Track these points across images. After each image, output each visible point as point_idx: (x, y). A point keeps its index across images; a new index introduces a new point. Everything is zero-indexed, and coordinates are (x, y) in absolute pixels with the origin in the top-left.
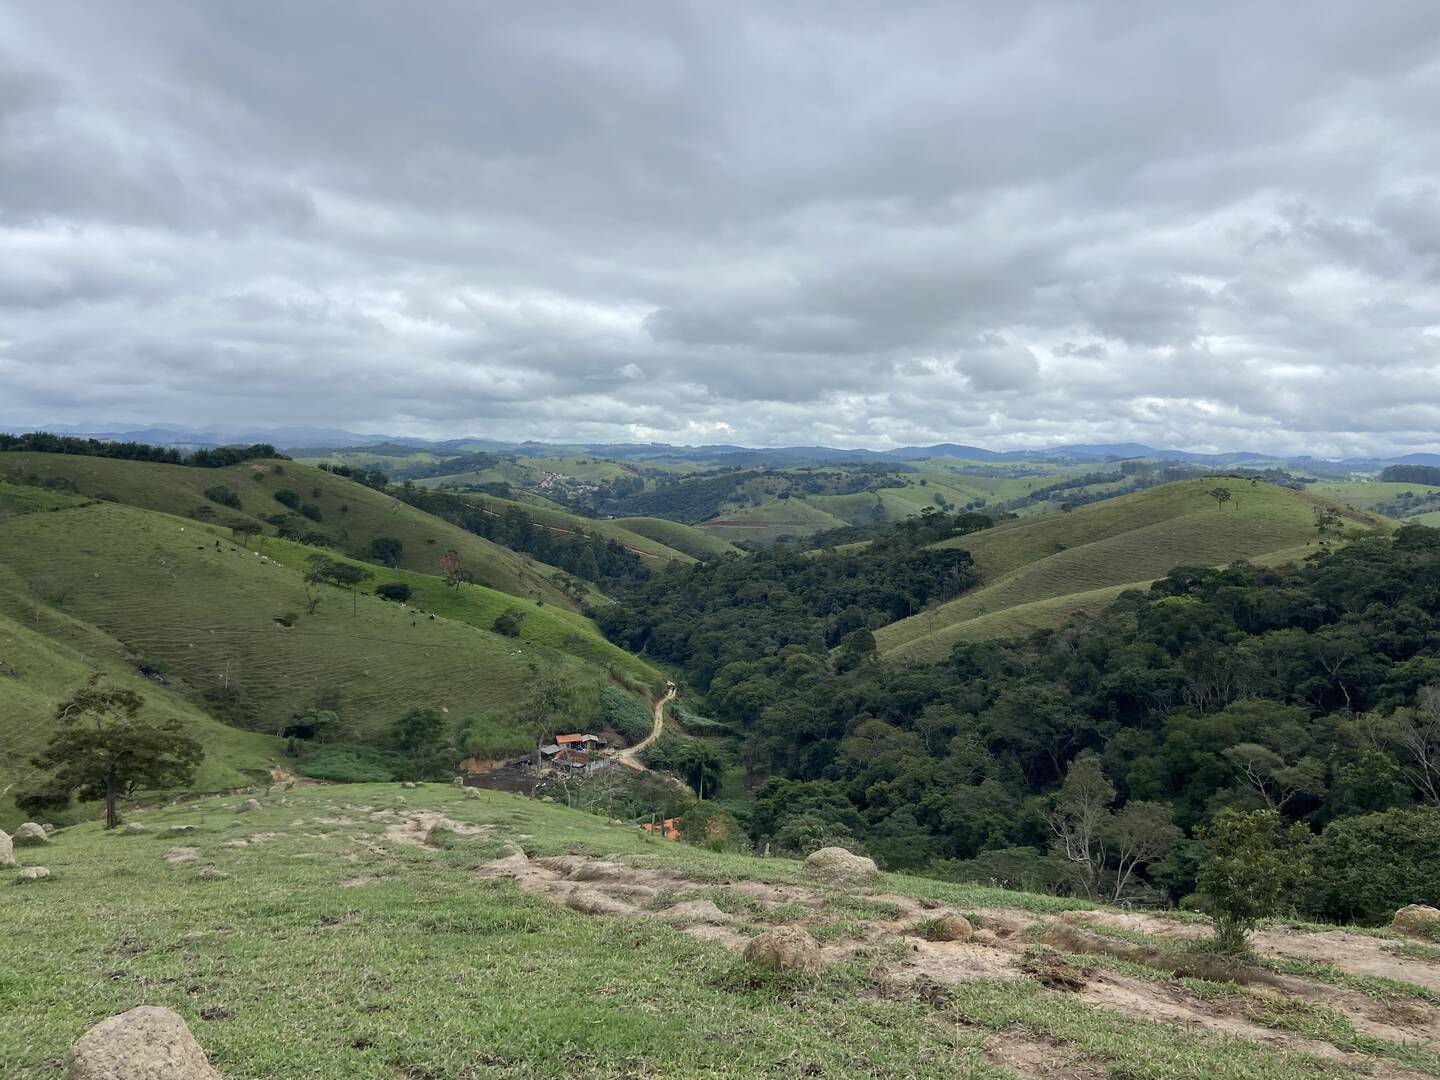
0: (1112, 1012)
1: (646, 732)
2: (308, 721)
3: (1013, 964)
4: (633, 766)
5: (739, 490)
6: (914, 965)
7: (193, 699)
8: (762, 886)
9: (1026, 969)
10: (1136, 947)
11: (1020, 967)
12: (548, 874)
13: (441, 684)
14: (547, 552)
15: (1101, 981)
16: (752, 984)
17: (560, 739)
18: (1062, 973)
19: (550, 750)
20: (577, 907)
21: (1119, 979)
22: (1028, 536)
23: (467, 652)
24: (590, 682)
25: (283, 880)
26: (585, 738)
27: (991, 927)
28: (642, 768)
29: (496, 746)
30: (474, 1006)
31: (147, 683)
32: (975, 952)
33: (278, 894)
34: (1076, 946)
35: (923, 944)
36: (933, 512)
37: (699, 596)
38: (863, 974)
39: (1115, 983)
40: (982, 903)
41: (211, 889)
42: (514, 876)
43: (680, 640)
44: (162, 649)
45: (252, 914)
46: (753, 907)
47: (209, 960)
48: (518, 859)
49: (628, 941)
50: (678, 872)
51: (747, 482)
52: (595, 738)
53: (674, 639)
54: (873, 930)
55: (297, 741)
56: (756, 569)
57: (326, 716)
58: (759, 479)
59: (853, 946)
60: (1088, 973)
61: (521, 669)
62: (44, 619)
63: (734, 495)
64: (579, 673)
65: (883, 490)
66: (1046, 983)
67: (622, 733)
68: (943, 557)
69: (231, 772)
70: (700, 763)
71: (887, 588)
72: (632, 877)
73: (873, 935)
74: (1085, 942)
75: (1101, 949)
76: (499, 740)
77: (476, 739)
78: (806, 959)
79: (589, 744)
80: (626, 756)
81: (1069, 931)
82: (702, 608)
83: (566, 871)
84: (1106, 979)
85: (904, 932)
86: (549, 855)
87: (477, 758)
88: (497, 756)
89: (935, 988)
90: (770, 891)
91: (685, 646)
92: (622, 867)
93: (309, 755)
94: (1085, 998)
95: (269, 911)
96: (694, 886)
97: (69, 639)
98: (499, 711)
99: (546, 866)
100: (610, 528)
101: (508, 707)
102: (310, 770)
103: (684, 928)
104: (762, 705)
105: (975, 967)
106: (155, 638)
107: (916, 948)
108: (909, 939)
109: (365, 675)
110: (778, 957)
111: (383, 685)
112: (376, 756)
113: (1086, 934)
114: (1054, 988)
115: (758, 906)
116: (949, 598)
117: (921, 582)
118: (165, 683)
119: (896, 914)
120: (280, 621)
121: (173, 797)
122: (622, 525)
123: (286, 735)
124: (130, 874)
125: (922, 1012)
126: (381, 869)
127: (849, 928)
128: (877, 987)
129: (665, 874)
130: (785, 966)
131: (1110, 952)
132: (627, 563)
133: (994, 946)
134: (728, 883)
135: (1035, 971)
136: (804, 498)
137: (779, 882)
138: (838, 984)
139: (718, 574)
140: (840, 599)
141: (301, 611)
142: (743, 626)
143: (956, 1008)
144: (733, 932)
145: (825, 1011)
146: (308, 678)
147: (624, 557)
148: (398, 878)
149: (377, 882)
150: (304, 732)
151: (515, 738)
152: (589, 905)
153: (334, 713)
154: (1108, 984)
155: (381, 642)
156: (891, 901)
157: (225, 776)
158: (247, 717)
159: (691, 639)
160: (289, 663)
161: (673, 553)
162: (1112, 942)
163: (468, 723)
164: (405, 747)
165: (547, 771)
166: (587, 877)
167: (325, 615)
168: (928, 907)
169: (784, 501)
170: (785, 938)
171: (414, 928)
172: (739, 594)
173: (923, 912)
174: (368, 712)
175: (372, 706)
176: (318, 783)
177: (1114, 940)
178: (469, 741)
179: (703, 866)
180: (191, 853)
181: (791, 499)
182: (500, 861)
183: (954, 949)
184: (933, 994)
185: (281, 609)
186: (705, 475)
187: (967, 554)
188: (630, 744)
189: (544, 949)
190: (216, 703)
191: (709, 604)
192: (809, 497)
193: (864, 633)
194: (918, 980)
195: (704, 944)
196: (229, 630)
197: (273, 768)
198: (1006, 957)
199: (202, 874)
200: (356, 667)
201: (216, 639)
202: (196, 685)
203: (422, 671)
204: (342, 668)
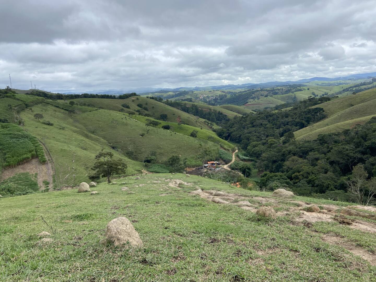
0: (359, 230)
1: (231, 161)
2: (149, 159)
3: (331, 218)
4: (227, 169)
5: (253, 95)
6: (302, 218)
7: (124, 154)
8: (262, 198)
9: (335, 219)
10: (368, 214)
11: (333, 219)
12: (207, 194)
13: (179, 149)
14: (202, 115)
15: (356, 223)
16: (258, 220)
17: (209, 163)
18: (345, 221)
19: (206, 165)
20: (214, 202)
21: (362, 222)
22: (342, 102)
23: (184, 141)
24: (216, 148)
25: (147, 194)
26: (215, 162)
27: (326, 209)
28: (230, 170)
29: (193, 164)
30: (191, 222)
31: (114, 150)
32: (320, 215)
33: (146, 197)
34: (350, 214)
35: (305, 212)
36: (311, 97)
37: (243, 125)
38: (288, 219)
39: (361, 223)
40: (324, 203)
41: (132, 196)
42: (199, 194)
43: (238, 137)
44: (116, 143)
45: (141, 201)
46: (259, 203)
47: (133, 210)
48: (200, 190)
49: (227, 209)
50: (239, 194)
51: (255, 93)
52: (217, 162)
53: (237, 137)
54: (291, 209)
55: (147, 163)
56: (259, 117)
57: (153, 157)
58: (259, 92)
59: (286, 213)
60: (353, 221)
61: (198, 145)
62: (91, 137)
63: (252, 97)
64: (212, 146)
65: (296, 92)
66: (340, 223)
67: (224, 161)
68: (315, 110)
69: (133, 171)
70: (245, 168)
71: (298, 120)
72: (228, 195)
73: (291, 210)
74: (353, 213)
75: (358, 215)
76: (194, 163)
77: (188, 163)
78: (272, 215)
79: (216, 164)
80: (226, 167)
81: (349, 210)
82: (244, 128)
83: (211, 194)
84: (358, 222)
85: (301, 210)
86: (207, 190)
87: (188, 167)
88: (193, 167)
89: (308, 223)
90: (264, 199)
91: (240, 138)
92: (225, 193)
93: (150, 166)
94: (351, 227)
95: (144, 200)
96: (244, 198)
97: (96, 141)
98: (193, 156)
99: (207, 192)
100: (218, 108)
101: (195, 155)
102: (151, 170)
103: (241, 207)
104: (262, 153)
105: (320, 218)
106: (114, 140)
107: (303, 214)
108: (301, 211)
109: (161, 148)
110: (265, 214)
111: (165, 150)
112: (165, 167)
113: (354, 211)
114: (343, 224)
115: (260, 203)
116: (317, 122)
117: (308, 118)
118: (117, 150)
119: (299, 206)
120: (141, 135)
121: (121, 176)
122: (221, 107)
123: (144, 162)
124: (115, 193)
125: (304, 228)
126: (168, 192)
127: (284, 208)
128: (292, 222)
129: (236, 195)
130: (267, 216)
131: (360, 216)
132: (223, 117)
133: (326, 214)
134: (252, 197)
135: (337, 220)
136: (272, 96)
137: (266, 197)
138: (281, 221)
139: (248, 119)
140: (283, 124)
141: (145, 133)
142: (255, 132)
143: (313, 228)
144: (254, 208)
145: (277, 227)
146: (148, 149)
147: (222, 116)
148: (172, 194)
149: (167, 195)
150: (148, 161)
151: (197, 162)
152: (217, 201)
153: (155, 157)
154: (359, 223)
155: (164, 140)
156: (297, 202)
157: (132, 171)
158: (136, 158)
159: (241, 136)
160: (144, 145)
161: (236, 114)
162: (361, 213)
163: (186, 159)
164: (171, 165)
165: (206, 170)
166: (216, 195)
167: (151, 133)
168: (308, 204)
169: (266, 97)
170: (266, 209)
171: (176, 205)
172: (254, 124)
173: (306, 205)
175: (163, 155)
176: (153, 173)
177: (362, 212)
178: (186, 163)
179: (246, 193)
180: (126, 188)
181: (268, 97)
182: (195, 191)
183: (314, 214)
184: (308, 225)
185: (141, 132)
186: (243, 92)
187: (322, 109)
188: (226, 164)
189: (206, 210)
190: (129, 155)
191: (246, 127)
192: (273, 96)
193: (290, 133)
194: (303, 221)
195: (246, 210)
196: (130, 138)
197: (142, 170)
198: (329, 216)
199: (129, 193)
200: (159, 146)
201: (127, 140)
202: (124, 151)
203: (174, 146)
204: (156, 146)
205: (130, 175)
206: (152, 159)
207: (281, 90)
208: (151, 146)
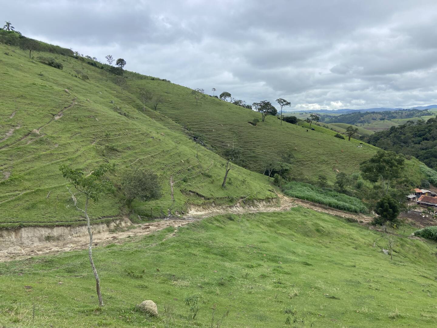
2: (279, 167)
5: (362, 119)
19: (411, 196)
23: (337, 144)
26: (423, 191)
44: (201, 131)
51: (365, 116)
58: (369, 115)
63: (360, 120)
65: (423, 116)
97: (159, 120)
100: (329, 125)
106: (197, 126)
109: (296, 150)
111: (306, 155)
118: (204, 145)
120: (251, 123)
136: (391, 120)
153: (290, 165)
160: (260, 141)
167: (269, 122)
169: (383, 121)
174: (302, 168)
175: (303, 165)
181: (385, 120)
185: (250, 118)
186: (347, 115)
190: (229, 157)
192: (392, 120)
196: (229, 125)
197: (275, 190)
200: (291, 145)
201: (224, 128)
202: (217, 149)
203: (321, 151)
204: (284, 145)
205: (263, 200)
206: (286, 170)
207: (400, 113)
208: (274, 144)
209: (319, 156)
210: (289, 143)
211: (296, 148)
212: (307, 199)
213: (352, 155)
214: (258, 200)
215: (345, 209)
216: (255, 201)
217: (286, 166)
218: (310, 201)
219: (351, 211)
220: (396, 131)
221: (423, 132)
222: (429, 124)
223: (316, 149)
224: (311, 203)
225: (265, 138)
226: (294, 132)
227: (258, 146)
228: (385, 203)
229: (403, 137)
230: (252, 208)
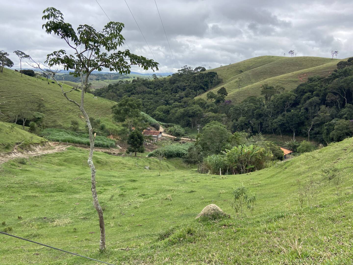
65: (125, 79)
68: (210, 74)
71: (194, 84)
87: (113, 135)
153: (42, 114)
169: (98, 81)
181: (100, 80)
187: (216, 73)
192: (104, 80)
200: (37, 96)
204: (30, 96)
205: (38, 144)
206: (39, 118)
207: (109, 76)
208: (19, 94)
209: (65, 106)
210: (34, 94)
211: (42, 98)
212: (69, 141)
213: (91, 104)
214: (34, 145)
215: (100, 146)
216: (32, 146)
217: (37, 114)
218: (72, 143)
219: (105, 147)
220: (113, 88)
221: (130, 89)
222: (133, 84)
223: (61, 99)
224: (72, 144)
225: (8, 89)
226: (36, 84)
227: (2, 96)
228: (135, 135)
229: (118, 92)
230: (30, 152)
